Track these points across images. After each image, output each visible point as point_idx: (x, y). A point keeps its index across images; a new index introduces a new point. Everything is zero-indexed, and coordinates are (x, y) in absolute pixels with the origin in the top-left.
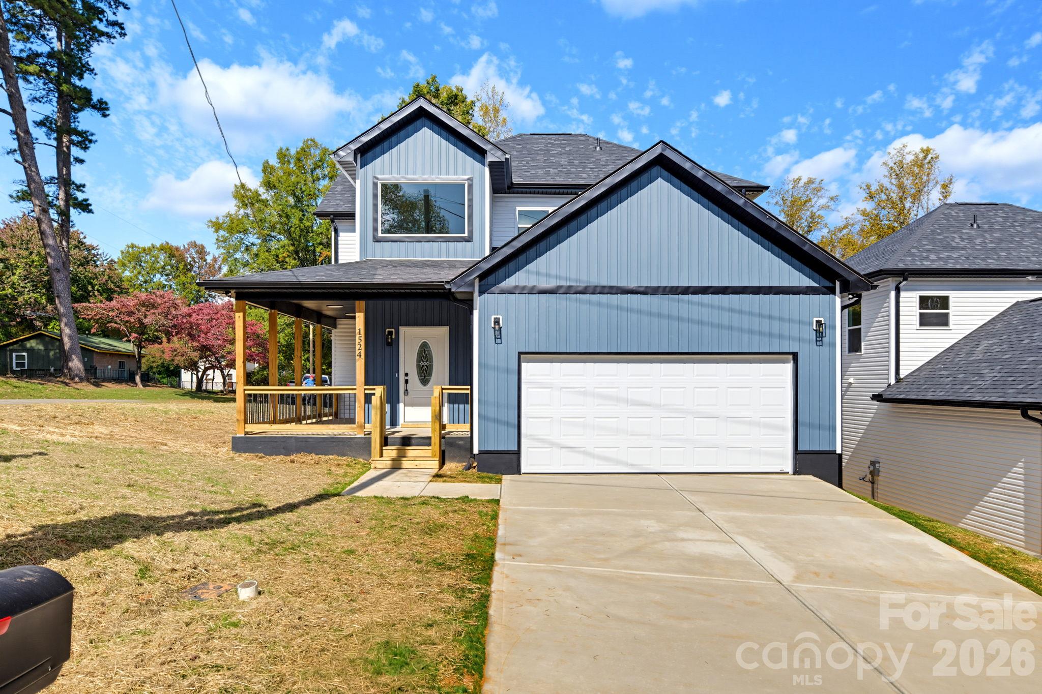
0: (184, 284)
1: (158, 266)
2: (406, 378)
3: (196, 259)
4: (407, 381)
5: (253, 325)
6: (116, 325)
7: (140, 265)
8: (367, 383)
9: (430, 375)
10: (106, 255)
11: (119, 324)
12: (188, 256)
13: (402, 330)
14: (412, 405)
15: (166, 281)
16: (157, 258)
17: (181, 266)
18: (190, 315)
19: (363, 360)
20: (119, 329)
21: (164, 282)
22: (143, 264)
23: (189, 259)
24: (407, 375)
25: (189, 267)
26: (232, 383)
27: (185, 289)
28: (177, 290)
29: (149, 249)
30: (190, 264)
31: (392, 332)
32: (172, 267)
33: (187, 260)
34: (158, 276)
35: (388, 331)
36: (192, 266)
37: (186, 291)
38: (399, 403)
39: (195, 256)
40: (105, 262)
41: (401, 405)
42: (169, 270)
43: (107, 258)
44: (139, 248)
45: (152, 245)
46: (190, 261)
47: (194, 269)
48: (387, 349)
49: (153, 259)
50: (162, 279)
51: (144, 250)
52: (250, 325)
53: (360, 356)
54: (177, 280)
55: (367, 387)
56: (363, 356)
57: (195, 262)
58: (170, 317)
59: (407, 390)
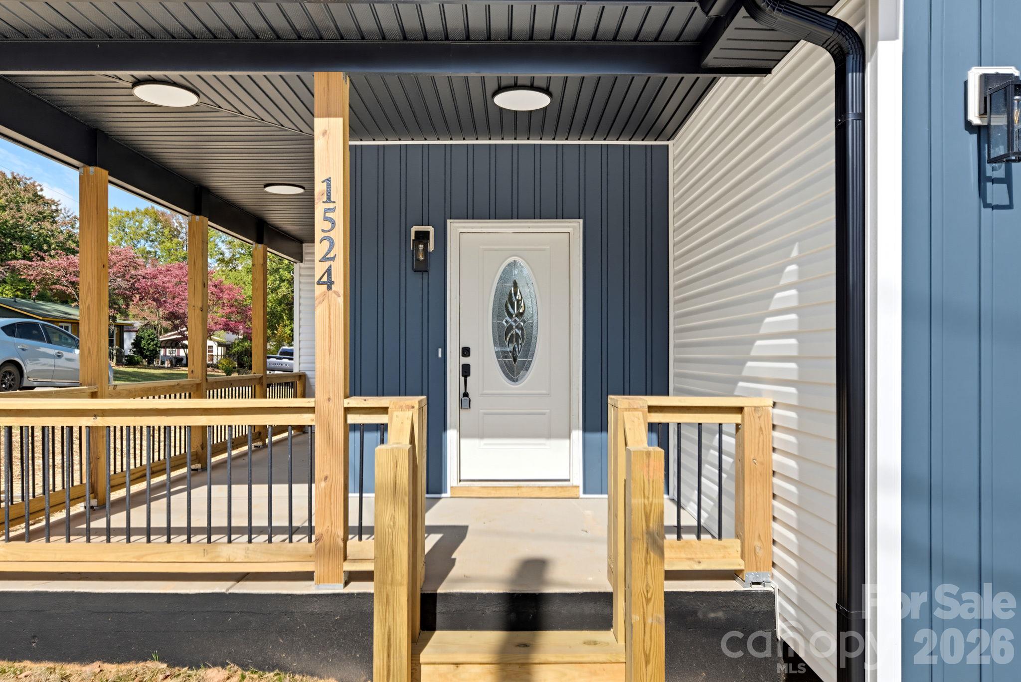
0: (169, 251)
1: (143, 231)
2: (465, 360)
3: (183, 225)
4: (466, 371)
5: (231, 289)
6: (62, 287)
7: (123, 230)
8: (355, 388)
9: (529, 351)
10: (68, 211)
11: (67, 286)
12: (174, 221)
13: (455, 227)
14: (481, 435)
15: (151, 247)
16: (141, 222)
17: (166, 231)
18: (155, 277)
19: (341, 300)
20: (64, 292)
21: (148, 249)
22: (126, 230)
23: (176, 224)
24: (466, 352)
25: (175, 233)
26: (212, 355)
27: (170, 255)
28: (163, 257)
29: (133, 213)
30: (176, 229)
31: (428, 233)
32: (156, 233)
33: (173, 225)
34: (143, 242)
35: (417, 233)
36: (179, 232)
37: (172, 258)
38: (445, 429)
39: (182, 221)
40: (68, 219)
41: (451, 435)
42: (154, 235)
43: (69, 215)
44: (122, 213)
45: (137, 209)
46: (177, 226)
47: (181, 235)
48: (414, 280)
49: (137, 224)
50: (146, 245)
51: (128, 214)
52: (227, 289)
53: (330, 284)
54: (162, 246)
55: (355, 402)
56: (339, 284)
57: (182, 228)
58: (127, 277)
59: (466, 395)
